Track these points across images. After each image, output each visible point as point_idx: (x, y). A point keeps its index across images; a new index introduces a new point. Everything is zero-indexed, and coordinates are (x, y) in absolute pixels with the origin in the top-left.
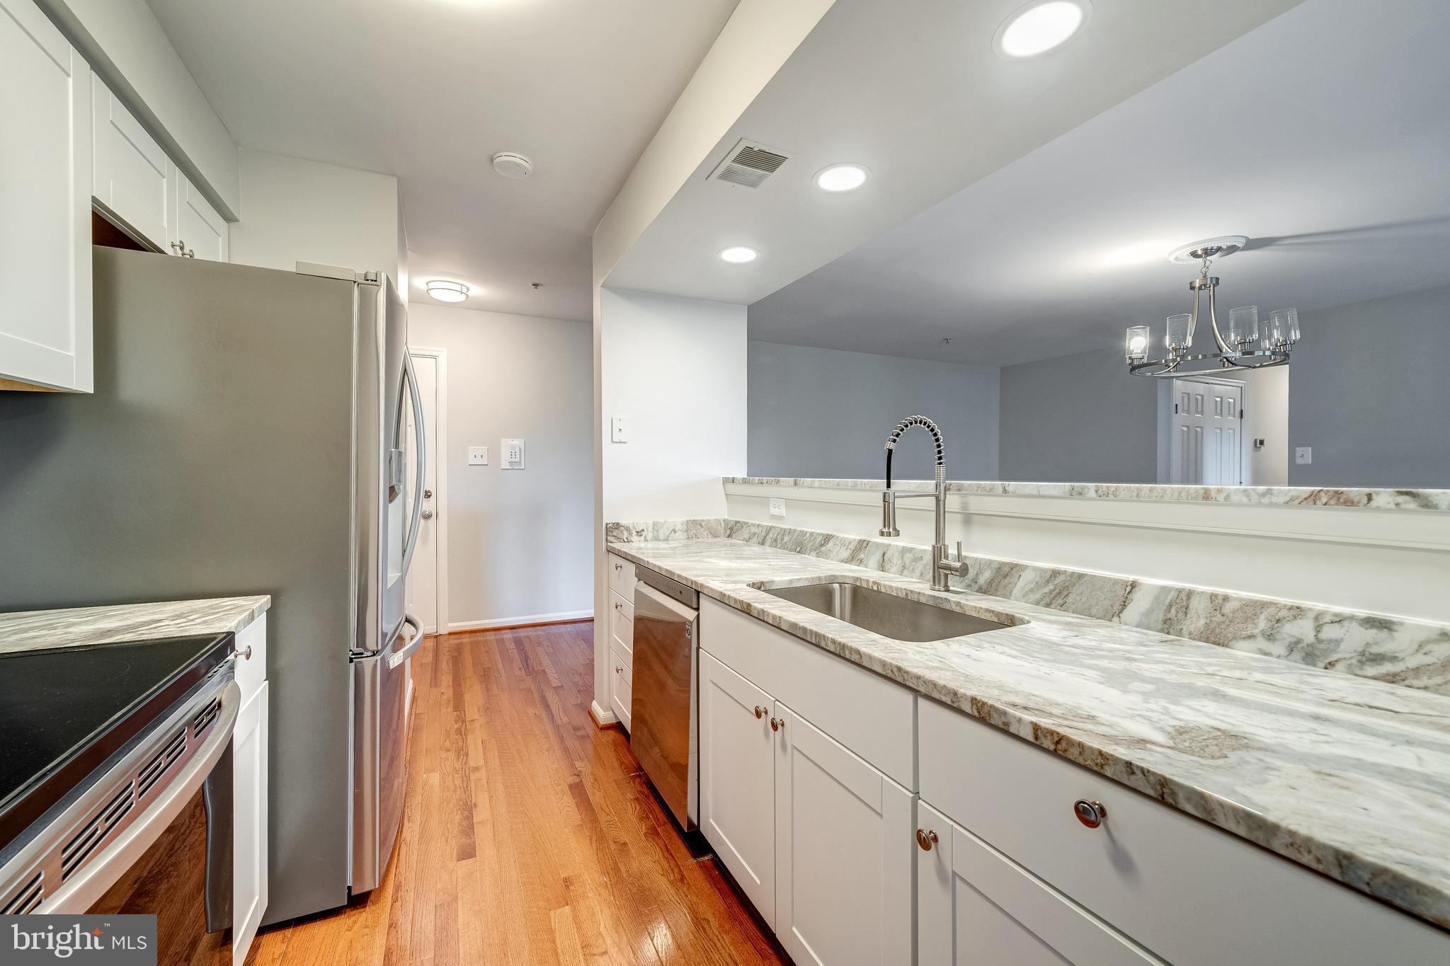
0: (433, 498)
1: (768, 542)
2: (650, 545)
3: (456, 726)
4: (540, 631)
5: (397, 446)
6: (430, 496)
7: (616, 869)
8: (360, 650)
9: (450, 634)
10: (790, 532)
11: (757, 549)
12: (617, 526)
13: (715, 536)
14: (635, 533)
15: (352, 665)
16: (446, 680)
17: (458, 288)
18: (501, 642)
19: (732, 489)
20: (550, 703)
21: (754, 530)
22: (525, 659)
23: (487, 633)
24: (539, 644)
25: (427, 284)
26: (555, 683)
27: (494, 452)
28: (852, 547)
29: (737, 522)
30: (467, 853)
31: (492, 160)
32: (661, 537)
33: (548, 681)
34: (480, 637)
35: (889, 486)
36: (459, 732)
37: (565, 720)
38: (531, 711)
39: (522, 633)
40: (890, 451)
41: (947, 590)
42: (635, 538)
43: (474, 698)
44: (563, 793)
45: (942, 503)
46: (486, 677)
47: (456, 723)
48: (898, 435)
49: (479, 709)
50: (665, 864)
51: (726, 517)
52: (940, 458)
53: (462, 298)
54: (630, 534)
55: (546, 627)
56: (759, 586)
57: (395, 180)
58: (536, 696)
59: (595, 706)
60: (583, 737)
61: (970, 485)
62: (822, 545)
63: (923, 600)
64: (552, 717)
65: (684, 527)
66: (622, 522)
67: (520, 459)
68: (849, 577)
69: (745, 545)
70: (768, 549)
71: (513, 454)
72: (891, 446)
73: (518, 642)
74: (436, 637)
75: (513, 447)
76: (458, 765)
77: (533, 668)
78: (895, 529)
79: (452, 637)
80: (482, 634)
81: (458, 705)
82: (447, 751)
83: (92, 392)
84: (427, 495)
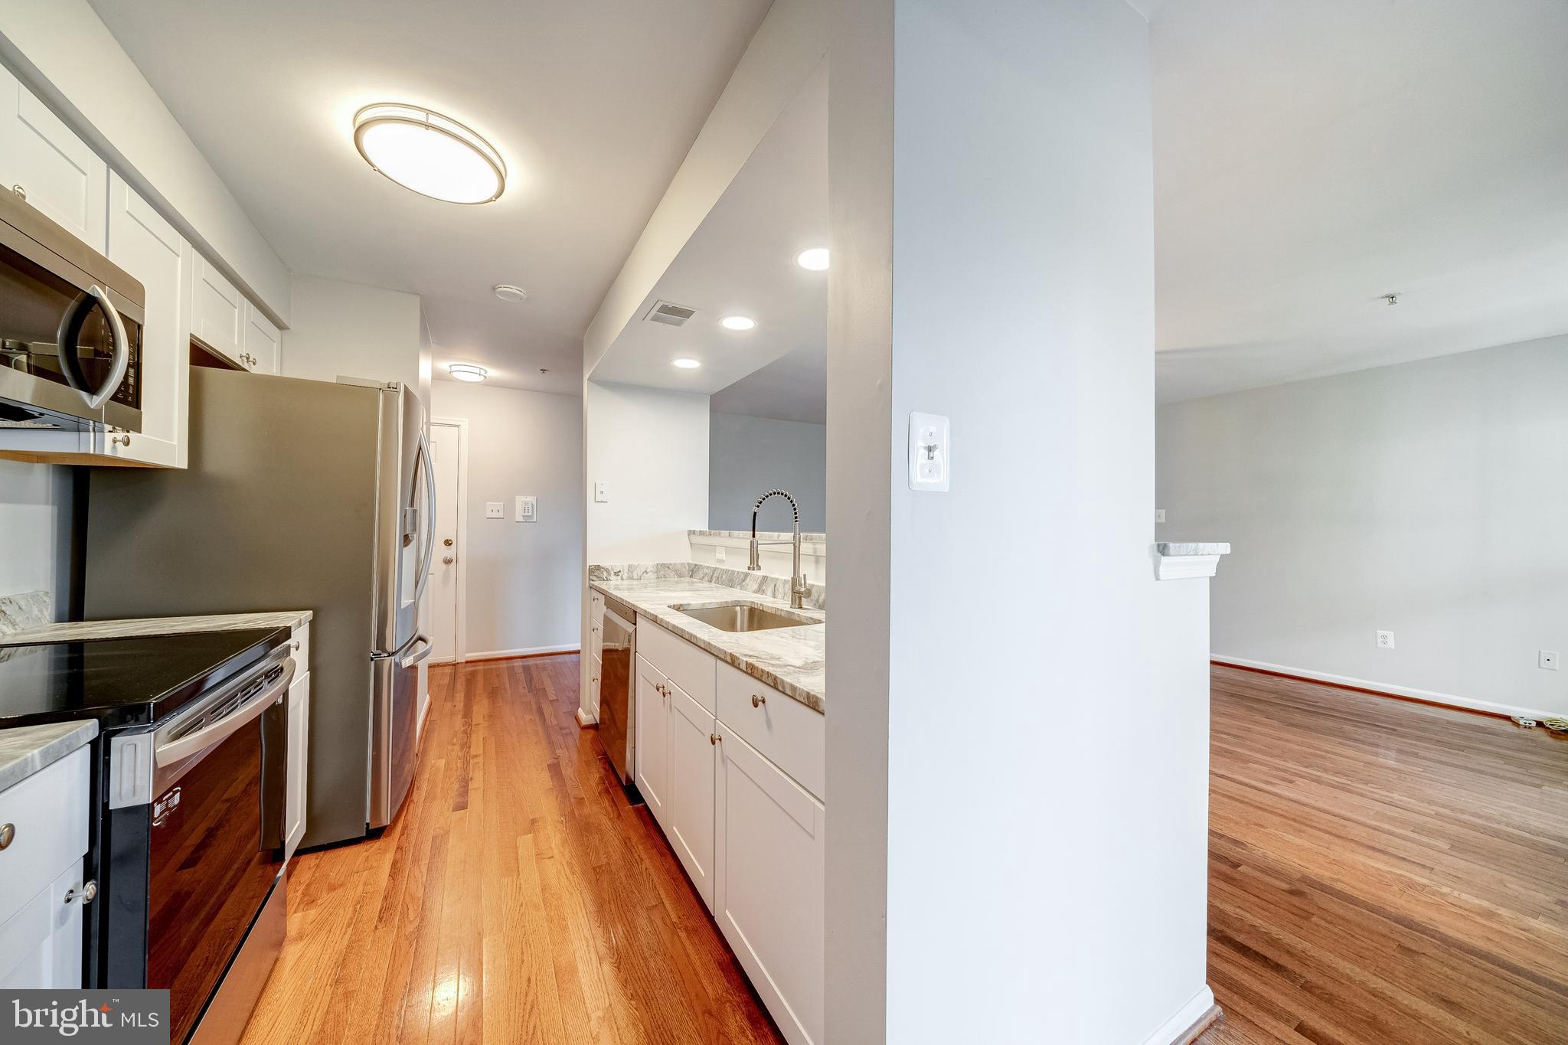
0: (454, 545)
1: (714, 579)
2: (625, 582)
3: (463, 729)
4: (547, 660)
5: (412, 505)
6: (451, 544)
7: (572, 812)
8: (379, 652)
9: (467, 662)
10: (727, 571)
11: (706, 584)
12: (598, 568)
13: (680, 576)
14: (613, 573)
15: (373, 662)
16: (460, 696)
17: (477, 370)
18: (511, 669)
19: (696, 539)
20: (545, 712)
21: (706, 571)
22: (530, 680)
23: (500, 662)
24: (545, 669)
25: (450, 366)
26: (552, 697)
27: (509, 506)
28: (759, 581)
29: (696, 565)
30: (462, 806)
31: (494, 289)
32: (635, 577)
33: (545, 695)
34: (493, 665)
35: (754, 536)
36: (465, 732)
37: (555, 722)
38: (528, 717)
39: (531, 662)
40: (755, 514)
41: (801, 608)
42: (612, 577)
43: (481, 708)
44: (543, 769)
45: (797, 548)
46: (493, 694)
47: (463, 726)
48: (761, 503)
49: (484, 717)
50: (610, 809)
51: (690, 562)
52: (796, 518)
53: (482, 378)
54: (609, 574)
55: (553, 657)
56: (678, 608)
57: (418, 299)
58: (534, 707)
59: (581, 712)
60: (567, 734)
61: (816, 536)
62: (744, 581)
63: (783, 614)
64: (544, 721)
65: (655, 569)
66: (602, 565)
67: (533, 512)
68: (748, 602)
69: (700, 582)
70: (713, 585)
71: (527, 509)
72: (756, 509)
73: (526, 669)
74: (454, 665)
75: (527, 503)
76: (461, 754)
77: (535, 687)
78: (757, 565)
79: (469, 664)
80: (495, 662)
81: (467, 713)
82: (453, 745)
83: (187, 468)
84: (448, 543)
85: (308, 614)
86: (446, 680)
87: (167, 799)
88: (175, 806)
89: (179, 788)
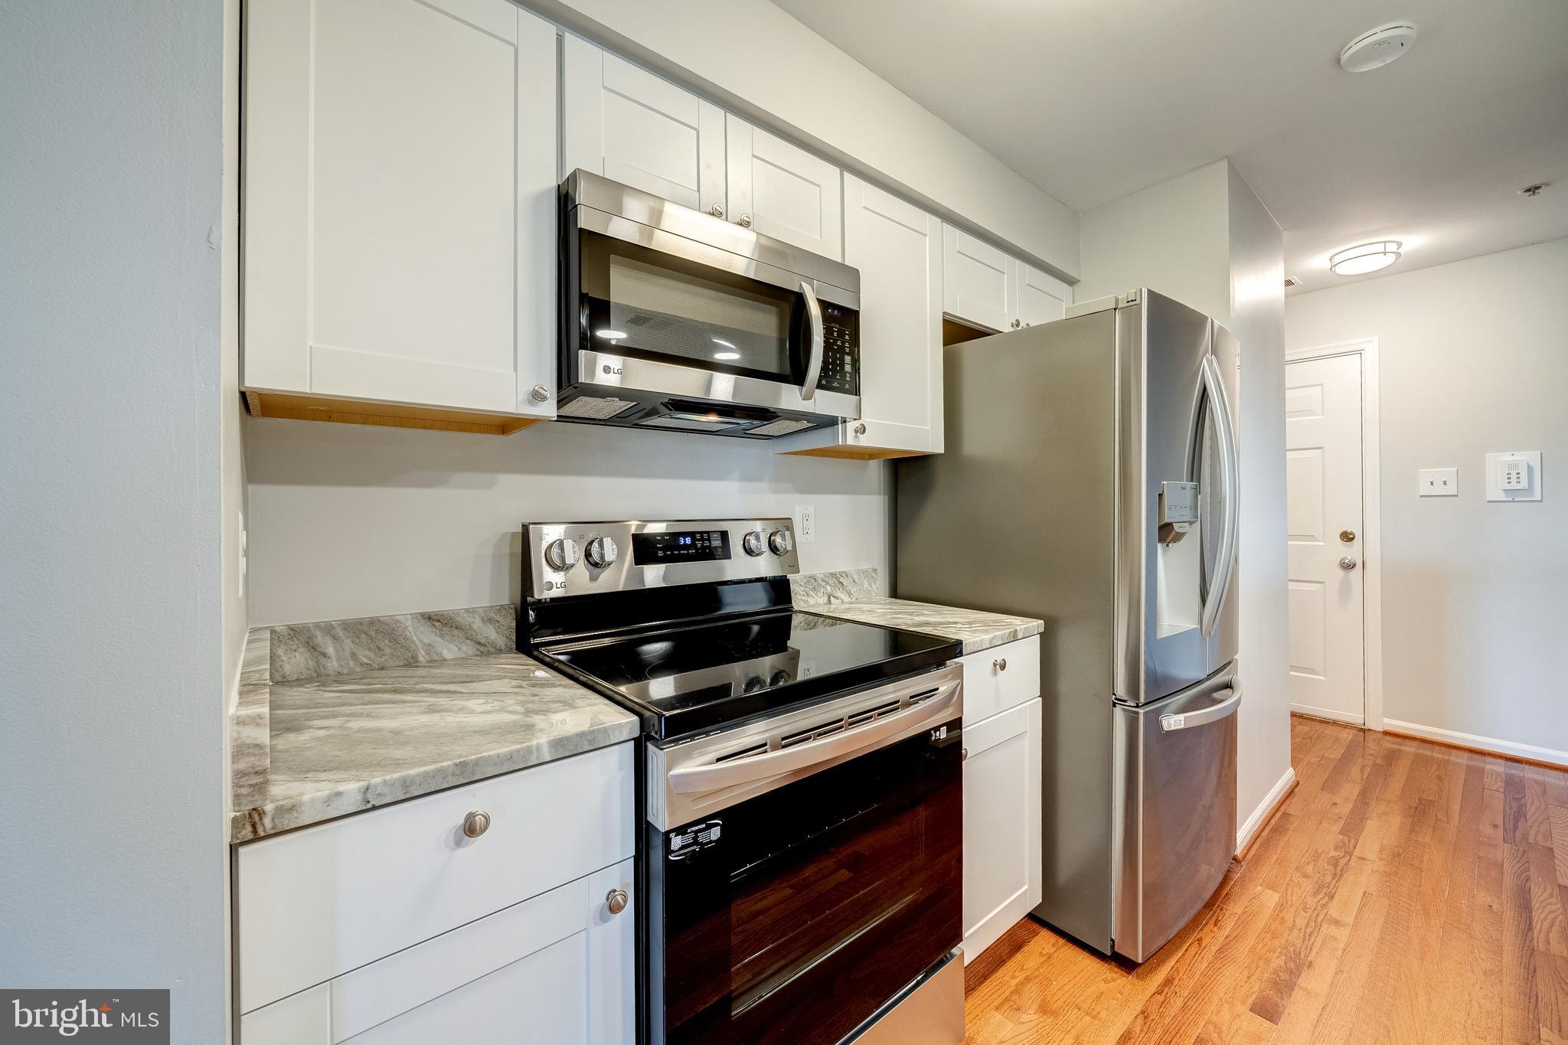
0: (1358, 541)
3: (1333, 853)
6: (1352, 539)
8: (1126, 696)
9: (1386, 733)
16: (1350, 791)
17: (1380, 248)
18: (1476, 775)
20: (1535, 906)
22: (1516, 816)
23: (1454, 751)
25: (1331, 260)
27: (1472, 474)
30: (1267, 1011)
31: (1340, 60)
33: (1550, 869)
34: (1438, 754)
36: (1335, 862)
43: (1382, 831)
46: (1419, 812)
47: (1336, 849)
49: (1381, 851)
57: (1224, 166)
58: (1509, 882)
64: (1526, 927)
67: (1531, 482)
71: (1514, 479)
73: (1512, 786)
74: (1364, 731)
75: (1515, 466)
76: (1311, 901)
77: (1526, 836)
79: (1388, 738)
81: (1353, 826)
82: (1306, 876)
83: (943, 452)
84: (1347, 537)
85: (1038, 625)
86: (1337, 754)
87: (696, 832)
88: (711, 842)
89: (721, 823)
